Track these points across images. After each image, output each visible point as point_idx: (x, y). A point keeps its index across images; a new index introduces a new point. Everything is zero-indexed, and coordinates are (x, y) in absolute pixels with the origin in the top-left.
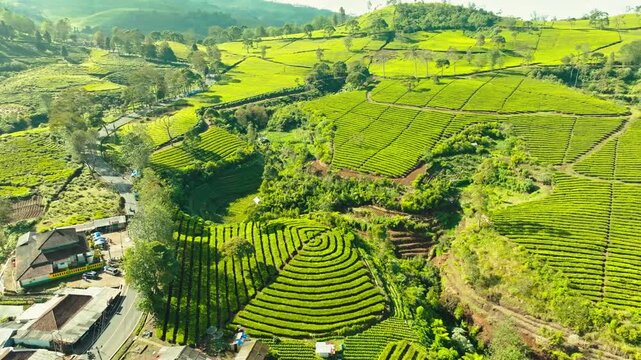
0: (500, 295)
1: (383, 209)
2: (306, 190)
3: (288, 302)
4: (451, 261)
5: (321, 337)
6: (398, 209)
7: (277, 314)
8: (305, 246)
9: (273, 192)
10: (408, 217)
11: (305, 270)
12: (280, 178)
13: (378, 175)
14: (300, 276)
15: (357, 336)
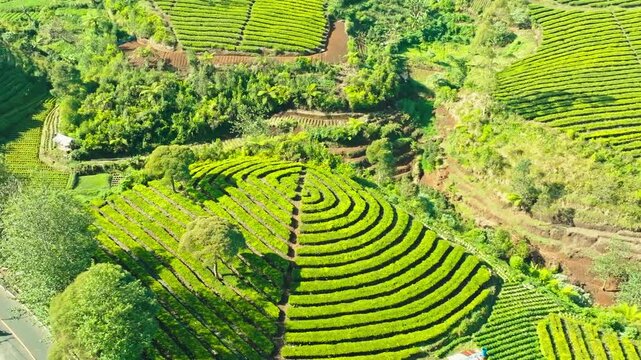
0: (572, 211)
1: (318, 113)
2: (163, 102)
3: (351, 307)
4: (457, 176)
5: (439, 347)
6: (343, 108)
7: (349, 333)
8: (300, 205)
9: (90, 116)
10: (364, 119)
11: (336, 247)
12: (92, 87)
13: (280, 53)
14: (335, 259)
15: (483, 329)
